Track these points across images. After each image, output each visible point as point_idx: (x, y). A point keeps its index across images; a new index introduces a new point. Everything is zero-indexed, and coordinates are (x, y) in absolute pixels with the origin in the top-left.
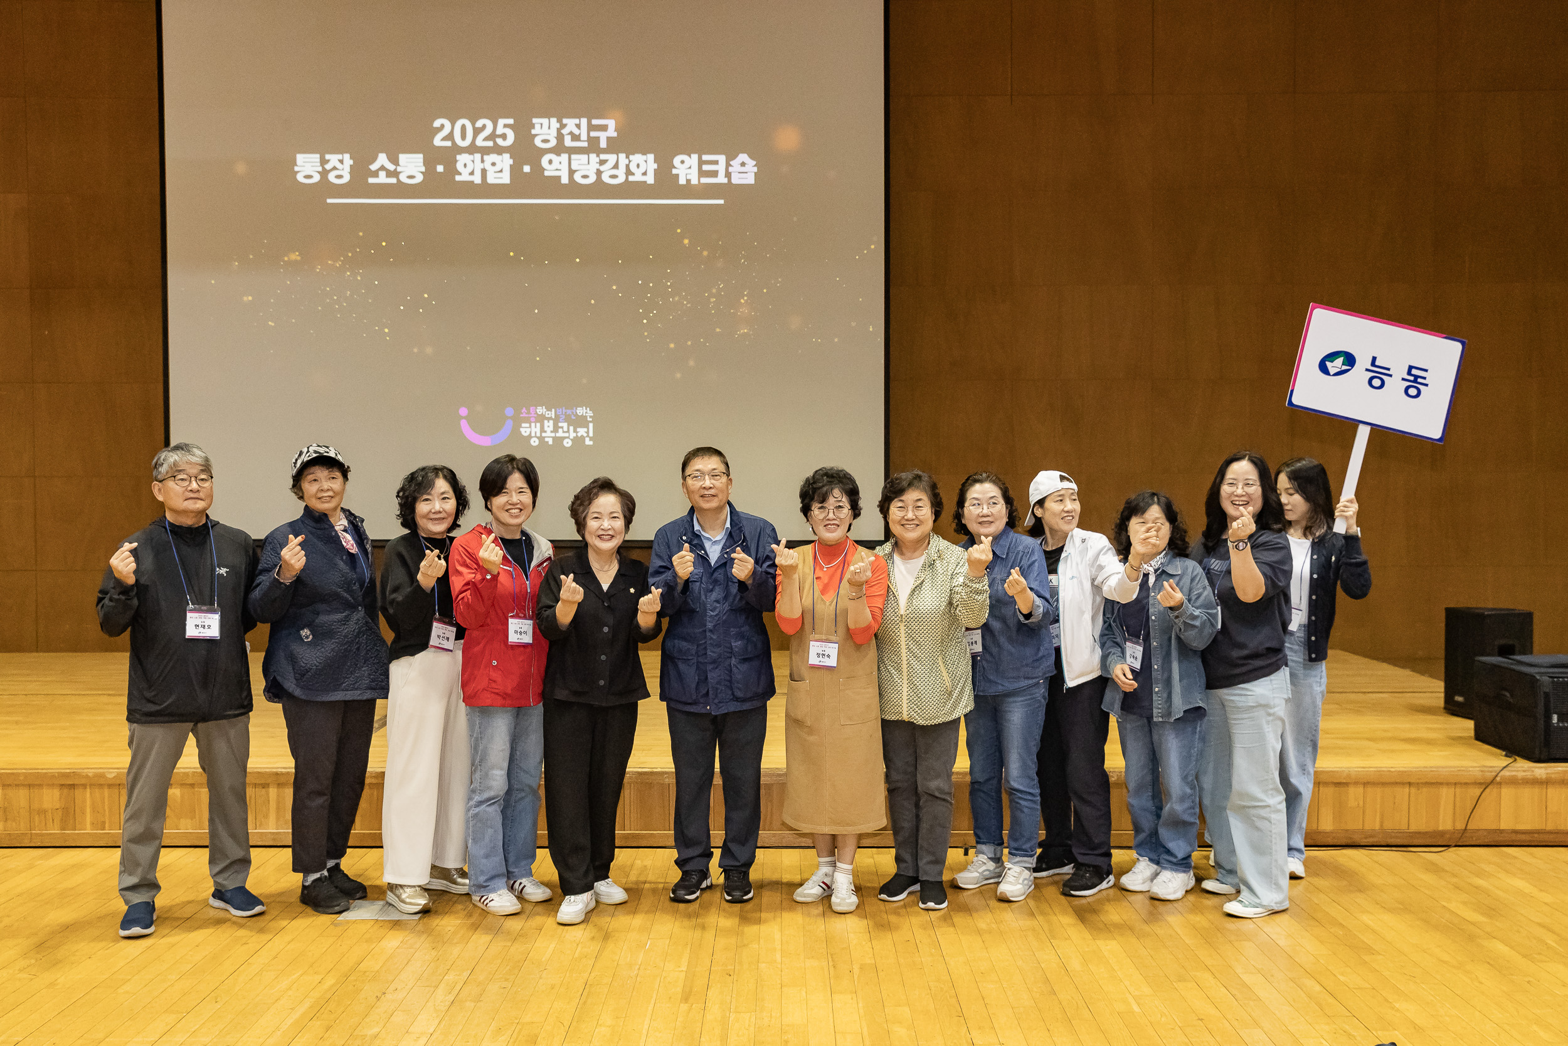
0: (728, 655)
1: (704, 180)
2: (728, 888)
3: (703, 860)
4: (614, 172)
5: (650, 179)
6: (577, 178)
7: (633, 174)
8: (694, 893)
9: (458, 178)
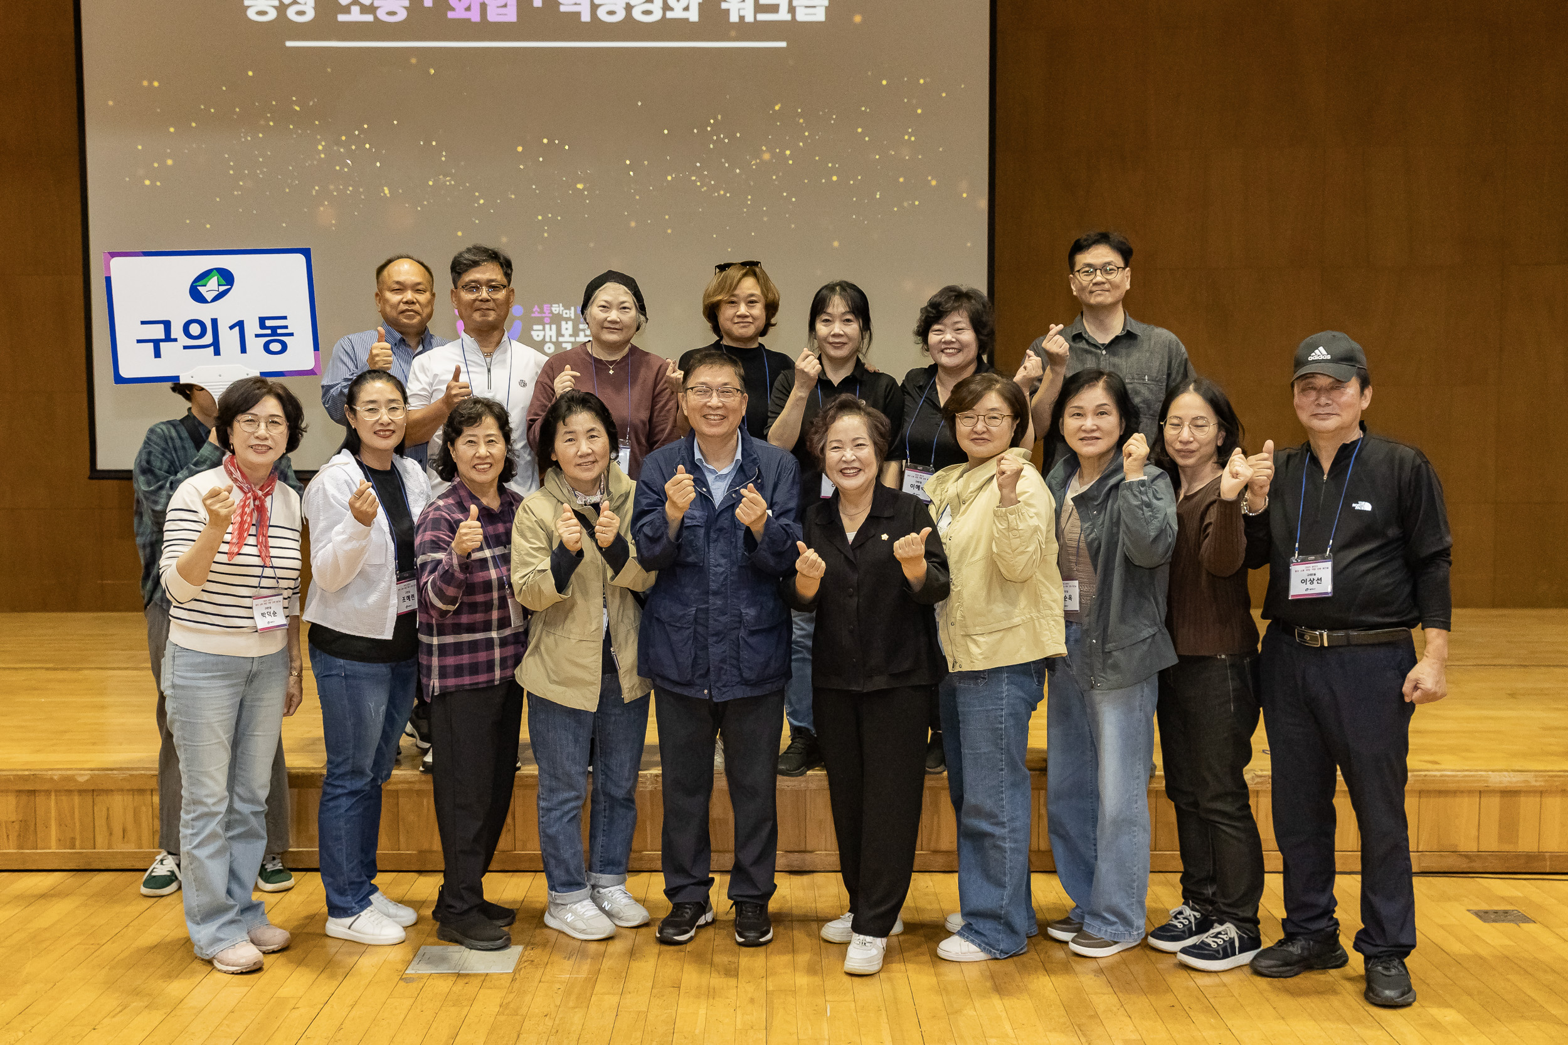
0: (737, 625)
1: (762, 17)
2: (740, 926)
3: (703, 888)
4: (648, 6)
5: (693, 16)
6: (602, 14)
7: (672, 9)
8: (687, 932)
9: (451, 15)
